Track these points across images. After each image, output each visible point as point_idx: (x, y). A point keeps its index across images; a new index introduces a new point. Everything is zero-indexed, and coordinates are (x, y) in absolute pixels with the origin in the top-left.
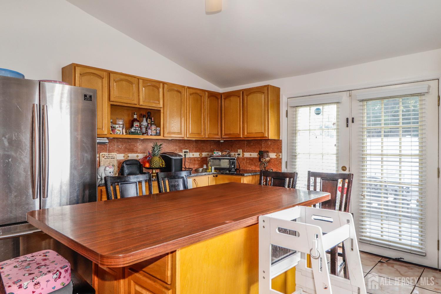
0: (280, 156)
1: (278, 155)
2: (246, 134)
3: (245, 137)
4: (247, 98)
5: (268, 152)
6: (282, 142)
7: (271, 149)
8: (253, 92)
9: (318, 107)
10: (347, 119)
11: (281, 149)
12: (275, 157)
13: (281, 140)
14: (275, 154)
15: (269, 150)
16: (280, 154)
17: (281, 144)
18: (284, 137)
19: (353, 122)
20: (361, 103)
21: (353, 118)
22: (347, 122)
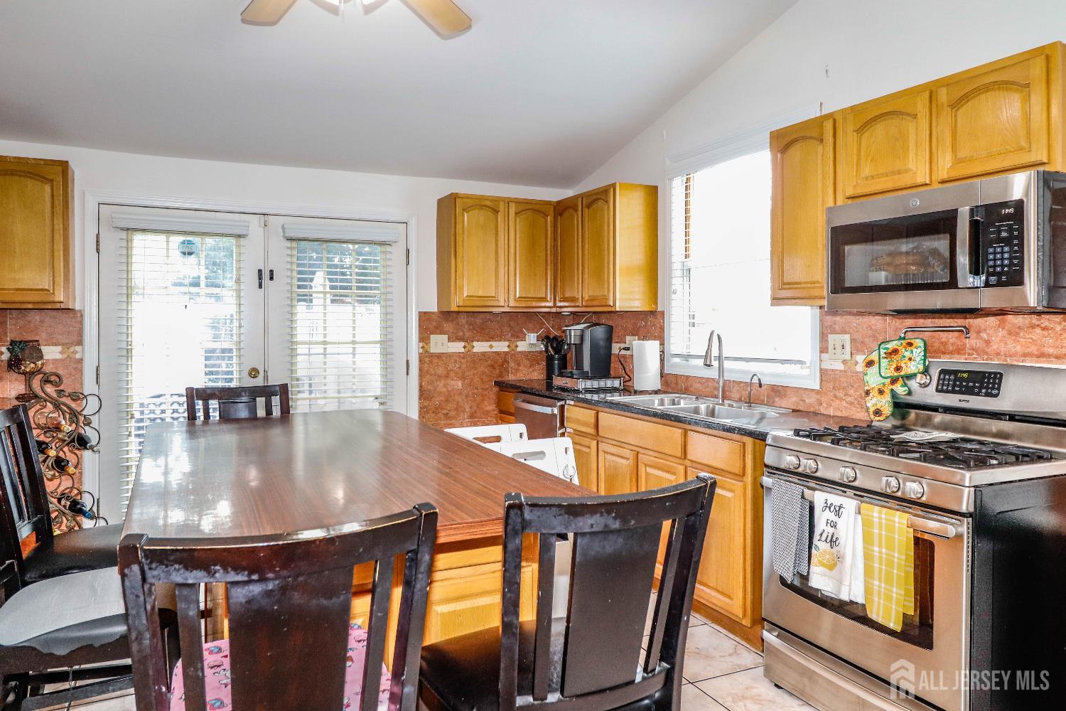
1: (69, 352)
6: (82, 315)
7: (44, 335)
10: (260, 271)
11: (80, 335)
12: (59, 356)
13: (81, 311)
14: (59, 349)
15: (36, 338)
16: (78, 348)
17: (80, 322)
18: (87, 305)
19: (271, 278)
20: (289, 244)
21: (271, 272)
22: (260, 278)
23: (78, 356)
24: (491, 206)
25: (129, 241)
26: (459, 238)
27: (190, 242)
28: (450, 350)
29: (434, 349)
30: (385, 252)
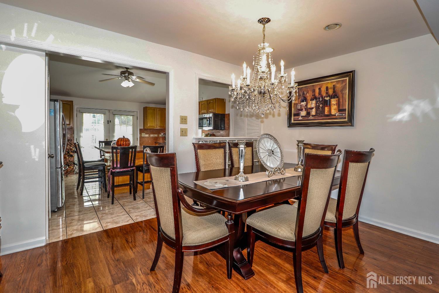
18: (75, 127)
20: (114, 115)
22: (108, 122)
23: (73, 136)
24: (154, 109)
25: (82, 115)
26: (147, 115)
27: (94, 115)
28: (146, 136)
29: (142, 136)
30: (133, 117)
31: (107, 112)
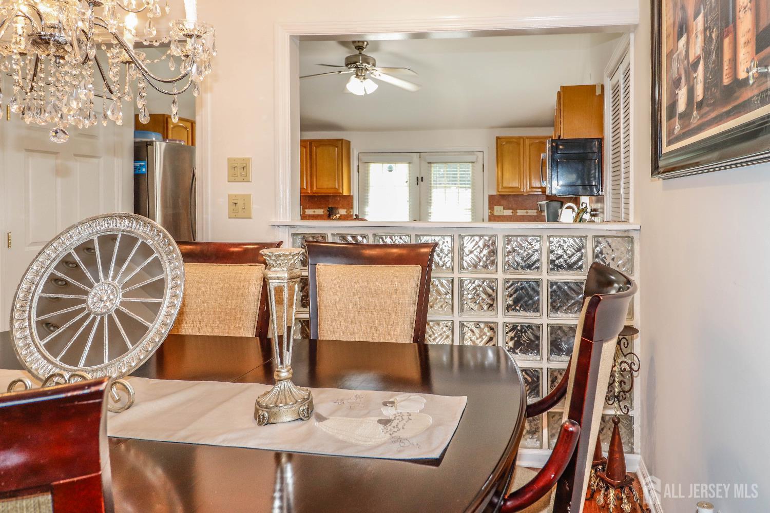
0: (350, 212)
1: (348, 212)
2: (315, 189)
3: (314, 192)
4: (316, 150)
5: (337, 208)
6: (353, 198)
7: (341, 205)
8: (323, 145)
9: (390, 165)
10: (418, 178)
11: (352, 205)
12: (345, 213)
13: (352, 196)
14: (345, 210)
15: (339, 206)
16: (351, 210)
17: (352, 200)
18: (355, 193)
19: (422, 181)
20: (429, 165)
21: (422, 178)
22: (418, 180)
23: (351, 214)
25: (369, 166)
28: (504, 214)
29: (496, 213)
30: (473, 166)
31: (415, 157)
